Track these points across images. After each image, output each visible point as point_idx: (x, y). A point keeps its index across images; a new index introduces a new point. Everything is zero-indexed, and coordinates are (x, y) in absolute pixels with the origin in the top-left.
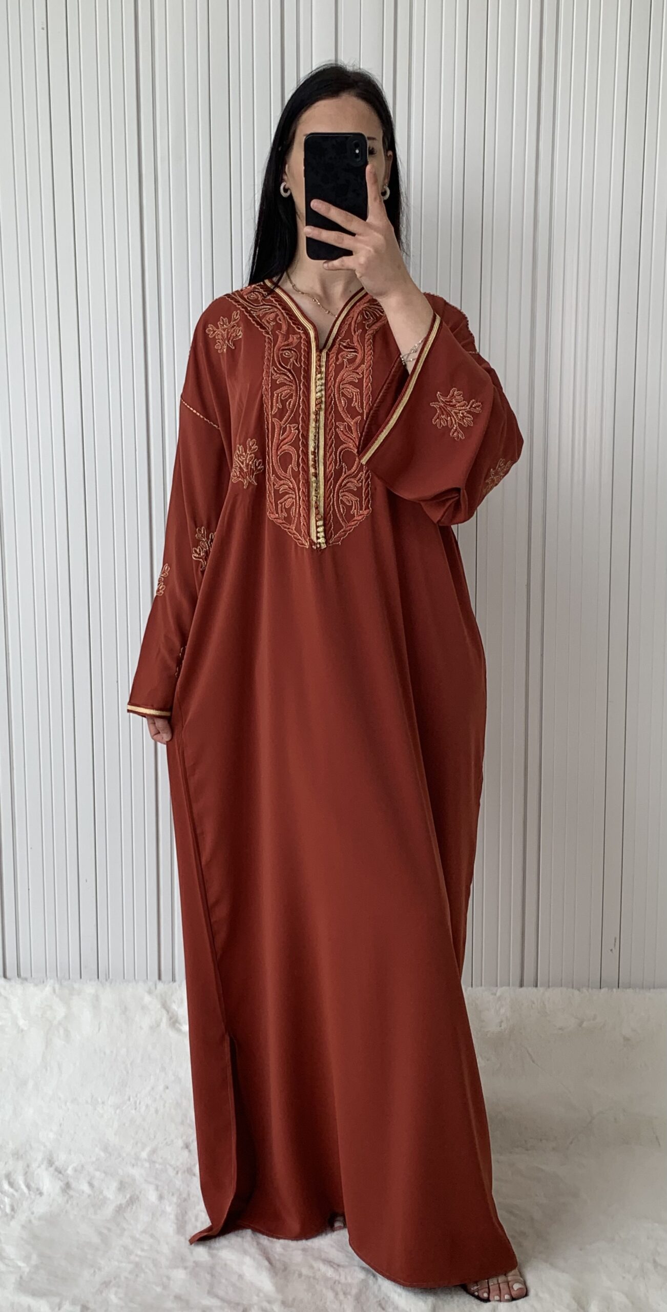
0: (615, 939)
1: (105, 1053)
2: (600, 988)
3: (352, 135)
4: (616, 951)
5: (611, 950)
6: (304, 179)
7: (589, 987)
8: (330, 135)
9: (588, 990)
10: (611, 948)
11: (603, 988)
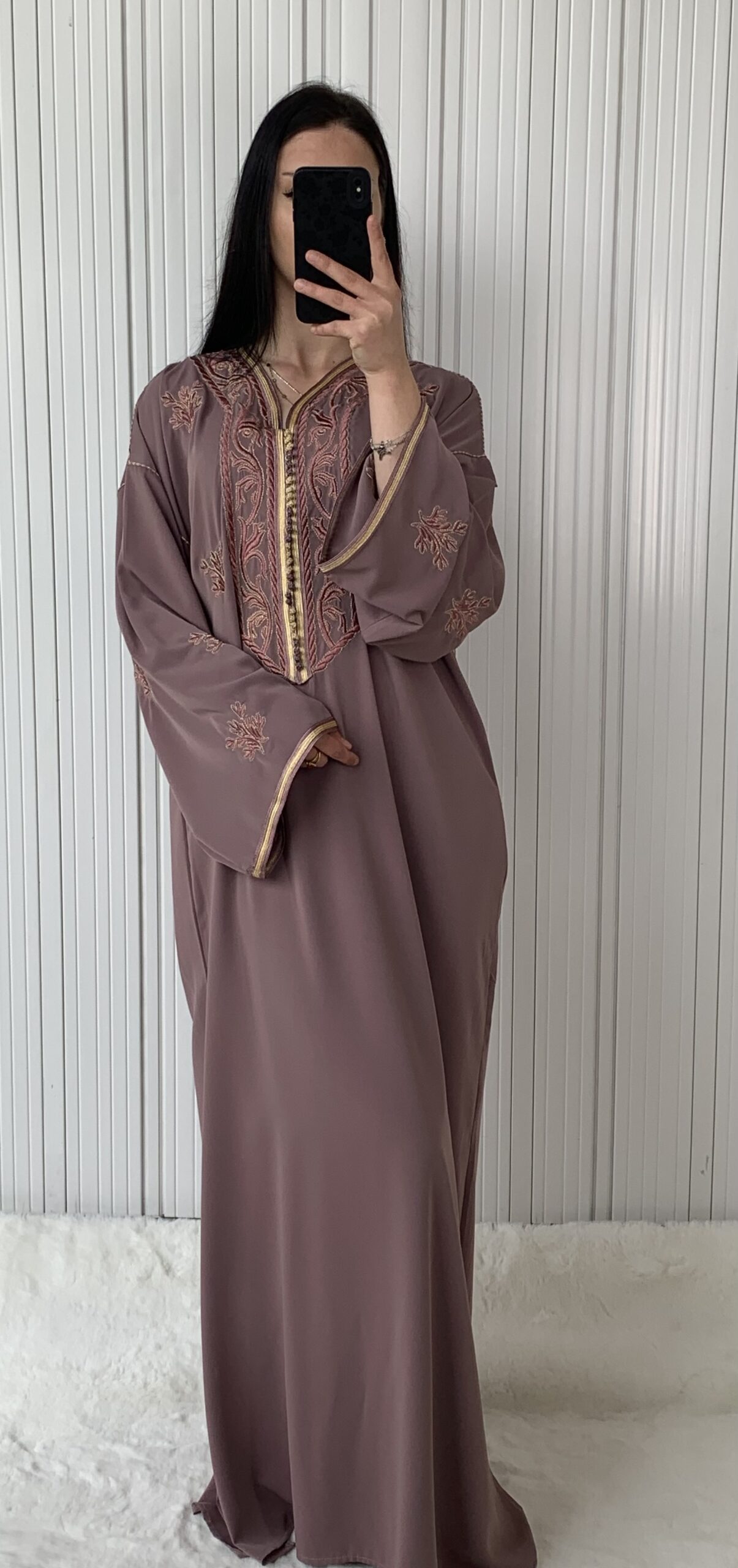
0: (707, 1158)
1: (81, 1307)
2: (689, 1220)
3: (351, 171)
4: (708, 1173)
5: (703, 1172)
6: (293, 223)
7: (674, 1219)
8: (324, 170)
9: (674, 1225)
10: (702, 1170)
11: (692, 1220)
